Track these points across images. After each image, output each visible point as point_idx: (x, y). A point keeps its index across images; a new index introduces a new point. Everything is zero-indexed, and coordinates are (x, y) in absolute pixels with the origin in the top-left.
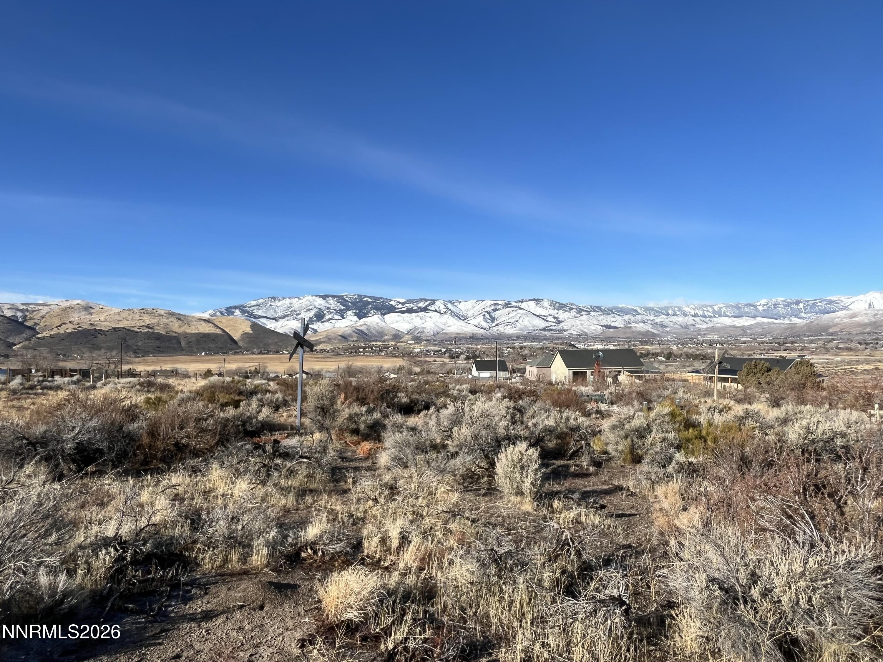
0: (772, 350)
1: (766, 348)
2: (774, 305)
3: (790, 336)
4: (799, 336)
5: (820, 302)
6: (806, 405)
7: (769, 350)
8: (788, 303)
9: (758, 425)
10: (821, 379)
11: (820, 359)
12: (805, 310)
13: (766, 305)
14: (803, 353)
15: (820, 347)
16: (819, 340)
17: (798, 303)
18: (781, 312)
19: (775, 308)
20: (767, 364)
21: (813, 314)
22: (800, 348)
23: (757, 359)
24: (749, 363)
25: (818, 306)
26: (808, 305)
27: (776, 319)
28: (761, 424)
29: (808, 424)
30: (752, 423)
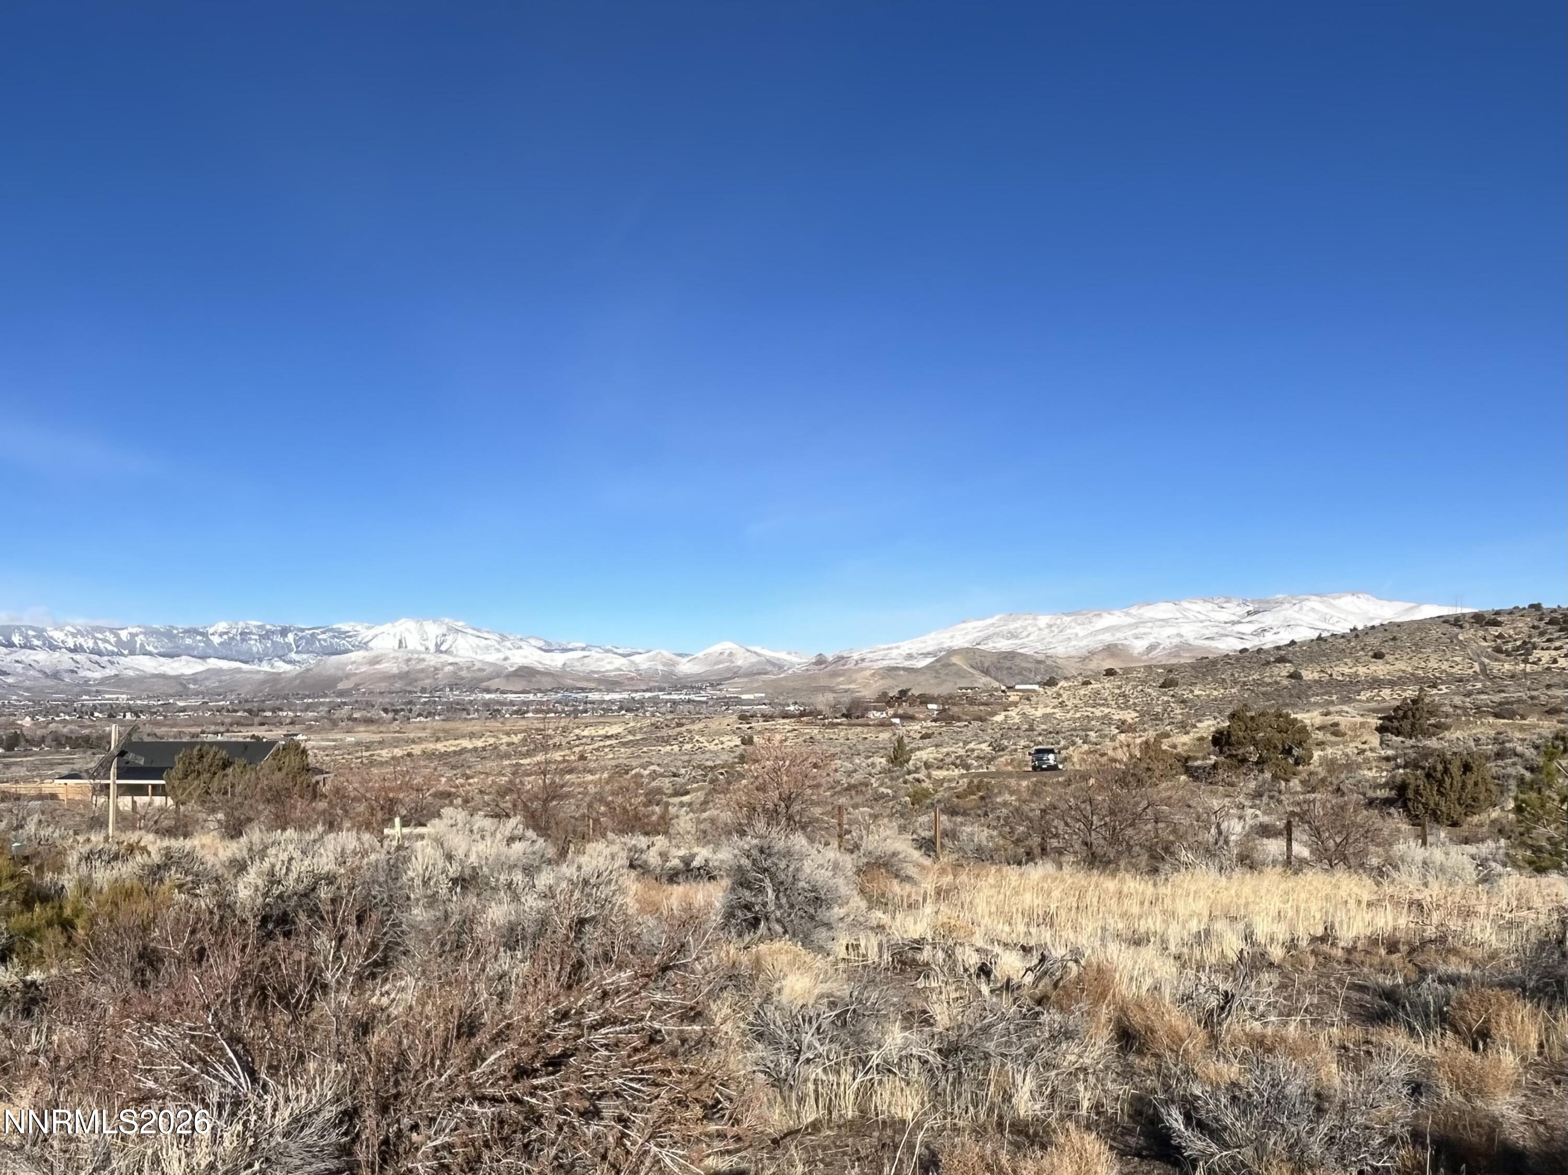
0: (238, 724)
1: (228, 720)
2: (242, 634)
3: (269, 697)
4: (286, 697)
5: (323, 633)
6: (284, 829)
7: (231, 725)
8: (267, 632)
9: (189, 878)
10: (319, 777)
11: (323, 740)
12: (297, 647)
13: (226, 633)
14: (293, 729)
15: (323, 717)
16: (322, 704)
17: (284, 632)
18: (255, 649)
19: (243, 640)
20: (224, 753)
21: (312, 656)
22: (288, 721)
23: (203, 743)
24: (188, 751)
25: (319, 640)
26: (301, 638)
27: (246, 662)
28: (197, 876)
29: (273, 866)
30: (178, 876)
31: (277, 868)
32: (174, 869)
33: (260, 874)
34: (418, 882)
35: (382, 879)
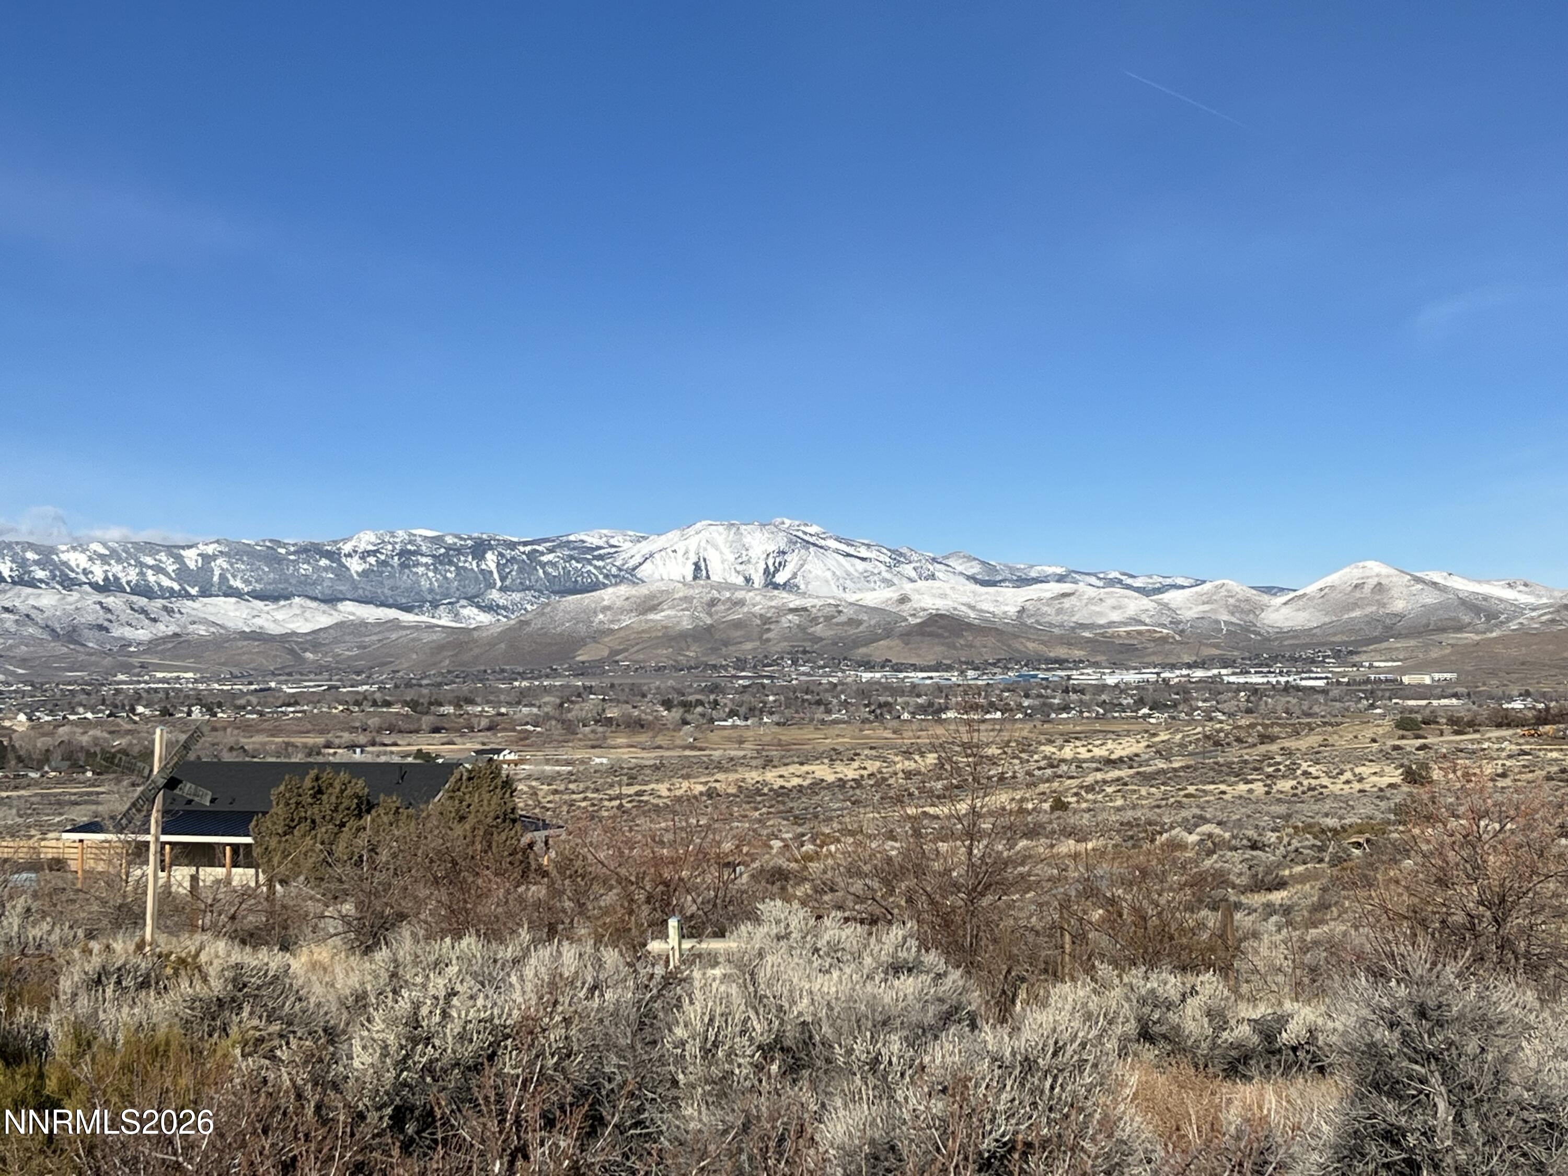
0: (392, 729)
1: (373, 722)
2: (401, 554)
3: (451, 676)
4: (481, 677)
5: (551, 551)
6: (458, 936)
7: (379, 730)
8: (448, 549)
9: (275, 1028)
10: (540, 835)
11: (548, 762)
12: (503, 579)
13: (374, 553)
14: (494, 740)
15: (547, 717)
16: (546, 690)
17: (479, 549)
18: (425, 584)
19: (403, 566)
20: (360, 786)
21: (529, 594)
22: (484, 723)
23: (322, 766)
24: (296, 781)
25: (543, 565)
26: (512, 560)
27: (408, 609)
28: (290, 1024)
29: (417, 1006)
30: (256, 1022)
31: (424, 1011)
32: (247, 1009)
34: (693, 1048)
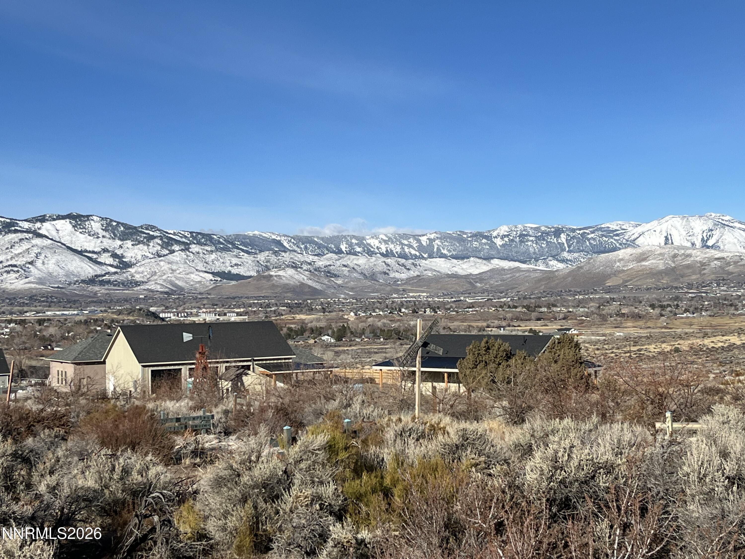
0: (518, 319)
1: (509, 316)
2: (521, 236)
3: (546, 293)
4: (559, 294)
5: (592, 232)
6: (562, 419)
7: (512, 320)
8: (543, 233)
9: (482, 459)
10: (591, 370)
11: (593, 334)
12: (569, 247)
13: (508, 236)
14: (567, 324)
15: (593, 313)
16: (592, 300)
17: (558, 232)
18: (531, 250)
19: (521, 242)
20: (506, 346)
21: (582, 254)
22: (561, 316)
23: (489, 336)
24: (477, 343)
25: (589, 240)
26: (574, 237)
27: (524, 262)
28: (488, 457)
32: (469, 449)
33: (544, 459)
35: (657, 473)
